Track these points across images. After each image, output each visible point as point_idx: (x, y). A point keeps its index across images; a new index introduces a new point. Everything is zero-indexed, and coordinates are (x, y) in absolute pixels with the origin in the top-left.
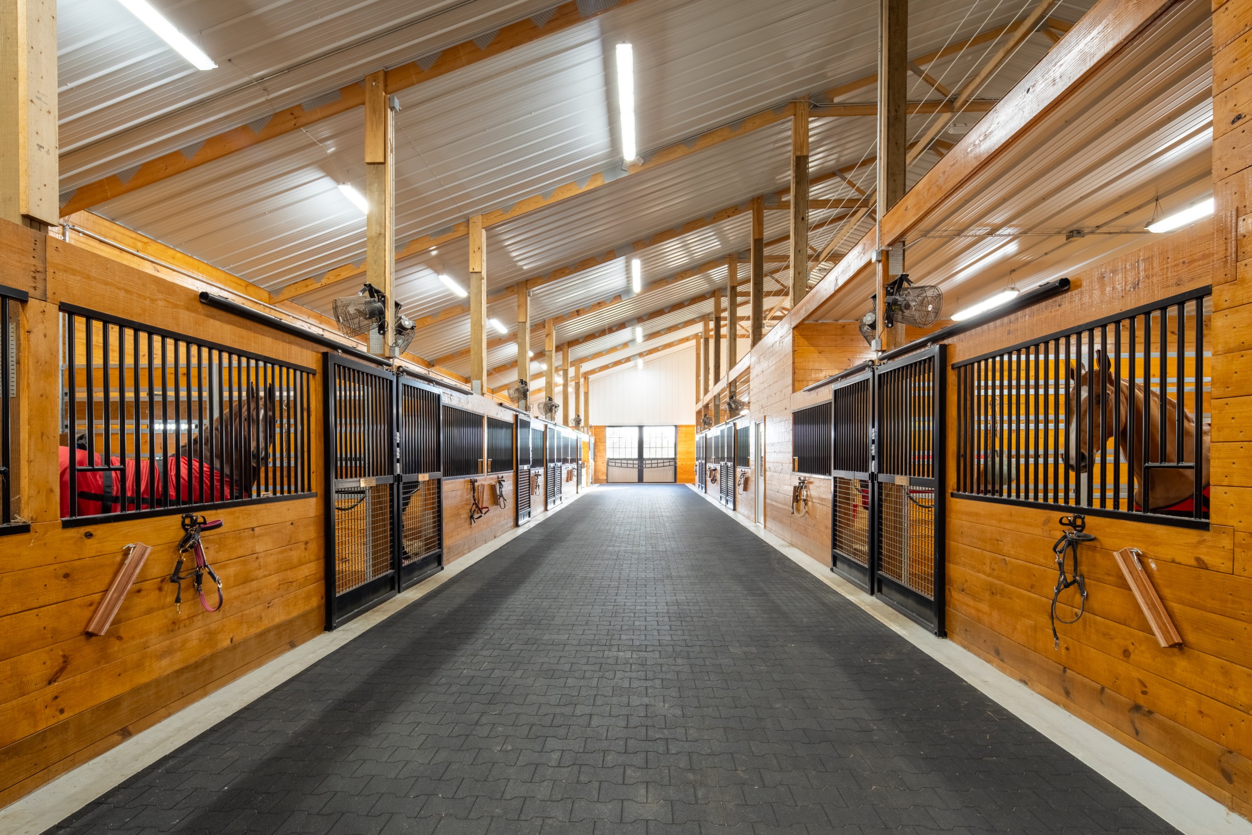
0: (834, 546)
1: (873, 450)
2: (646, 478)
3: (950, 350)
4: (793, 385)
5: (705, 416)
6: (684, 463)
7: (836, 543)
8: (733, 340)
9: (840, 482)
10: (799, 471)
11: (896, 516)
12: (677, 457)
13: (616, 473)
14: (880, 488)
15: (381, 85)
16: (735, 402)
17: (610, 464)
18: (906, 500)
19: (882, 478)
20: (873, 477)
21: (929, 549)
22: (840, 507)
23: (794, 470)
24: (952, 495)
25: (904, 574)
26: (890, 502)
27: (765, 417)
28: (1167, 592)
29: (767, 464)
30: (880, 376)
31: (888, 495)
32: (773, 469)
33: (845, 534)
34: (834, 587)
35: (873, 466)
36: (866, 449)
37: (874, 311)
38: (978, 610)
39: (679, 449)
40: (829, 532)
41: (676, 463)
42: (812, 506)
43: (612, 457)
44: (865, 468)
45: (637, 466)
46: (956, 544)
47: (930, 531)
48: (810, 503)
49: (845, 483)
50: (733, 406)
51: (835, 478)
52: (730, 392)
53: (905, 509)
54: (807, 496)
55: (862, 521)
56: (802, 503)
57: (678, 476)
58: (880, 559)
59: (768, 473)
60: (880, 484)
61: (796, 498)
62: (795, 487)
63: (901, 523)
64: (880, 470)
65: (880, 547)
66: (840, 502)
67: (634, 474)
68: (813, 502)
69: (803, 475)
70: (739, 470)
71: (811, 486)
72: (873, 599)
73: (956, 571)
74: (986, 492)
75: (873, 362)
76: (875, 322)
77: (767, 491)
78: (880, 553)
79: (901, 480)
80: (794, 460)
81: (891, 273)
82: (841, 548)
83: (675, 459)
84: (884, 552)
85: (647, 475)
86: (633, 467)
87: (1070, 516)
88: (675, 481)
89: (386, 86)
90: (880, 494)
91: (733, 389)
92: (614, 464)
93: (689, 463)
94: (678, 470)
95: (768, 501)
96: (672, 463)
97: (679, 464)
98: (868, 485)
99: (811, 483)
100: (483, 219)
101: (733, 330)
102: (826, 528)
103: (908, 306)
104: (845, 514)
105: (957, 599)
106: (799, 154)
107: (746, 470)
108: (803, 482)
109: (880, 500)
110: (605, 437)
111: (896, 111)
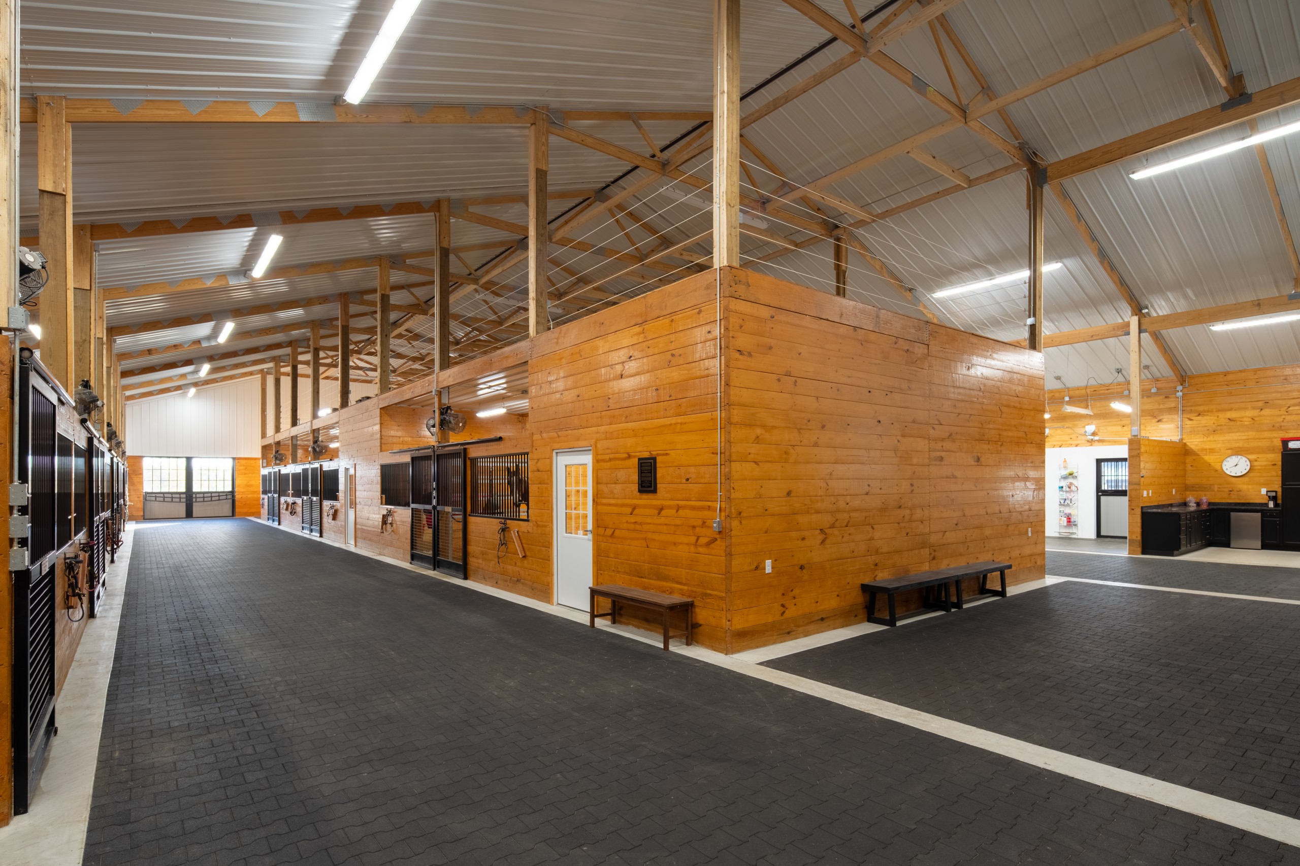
0: (412, 548)
1: (434, 493)
2: (195, 512)
3: (468, 451)
4: (381, 446)
5: (277, 452)
6: (244, 496)
7: (413, 547)
8: (316, 393)
9: (415, 511)
10: (386, 504)
11: (446, 527)
12: (236, 489)
13: (156, 508)
14: (438, 513)
15: (89, 234)
16: (318, 446)
17: (147, 498)
18: (451, 519)
19: (439, 508)
20: (434, 507)
21: (460, 543)
22: (416, 525)
23: (382, 504)
24: (469, 515)
25: (450, 555)
26: (443, 520)
27: (355, 464)
28: (523, 542)
29: (357, 499)
30: (437, 455)
31: (442, 517)
32: (363, 503)
33: (418, 541)
34: (414, 570)
35: (434, 502)
36: (431, 494)
37: (434, 418)
38: (478, 563)
39: (237, 482)
40: (409, 541)
41: (233, 496)
42: (396, 527)
43: (150, 491)
44: (430, 503)
45: (184, 500)
46: (472, 537)
47: (460, 534)
48: (394, 525)
49: (418, 511)
50: (318, 449)
51: (412, 509)
52: (314, 437)
53: (450, 525)
54: (392, 520)
55: (427, 535)
56: (389, 526)
57: (237, 510)
58: (438, 551)
59: (358, 506)
60: (438, 511)
61: (384, 522)
62: (383, 516)
63: (448, 530)
64: (438, 504)
65: (438, 544)
66: (415, 523)
67: (182, 509)
68: (396, 524)
69: (389, 507)
70: (327, 504)
71: (395, 514)
72: (435, 572)
73: (471, 549)
74: (480, 513)
75: (434, 446)
76: (434, 425)
77: (357, 519)
78: (438, 548)
79: (448, 509)
80: (382, 497)
81: (443, 401)
82: (416, 549)
83: (232, 493)
84: (440, 546)
85: (197, 509)
86: (180, 502)
87: (503, 521)
88: (233, 515)
89: (92, 235)
90: (438, 516)
91: (316, 435)
92: (154, 499)
93: (249, 496)
94: (237, 504)
95: (358, 526)
96: (229, 497)
97: (238, 497)
98: (431, 513)
99: (395, 512)
100: (104, 293)
101: (316, 385)
102: (407, 539)
103: (450, 422)
104: (418, 529)
105: (473, 562)
106: (383, 292)
107: (334, 504)
108: (390, 512)
109: (438, 519)
110: (141, 469)
111: (444, 319)
